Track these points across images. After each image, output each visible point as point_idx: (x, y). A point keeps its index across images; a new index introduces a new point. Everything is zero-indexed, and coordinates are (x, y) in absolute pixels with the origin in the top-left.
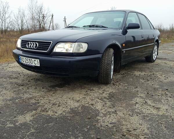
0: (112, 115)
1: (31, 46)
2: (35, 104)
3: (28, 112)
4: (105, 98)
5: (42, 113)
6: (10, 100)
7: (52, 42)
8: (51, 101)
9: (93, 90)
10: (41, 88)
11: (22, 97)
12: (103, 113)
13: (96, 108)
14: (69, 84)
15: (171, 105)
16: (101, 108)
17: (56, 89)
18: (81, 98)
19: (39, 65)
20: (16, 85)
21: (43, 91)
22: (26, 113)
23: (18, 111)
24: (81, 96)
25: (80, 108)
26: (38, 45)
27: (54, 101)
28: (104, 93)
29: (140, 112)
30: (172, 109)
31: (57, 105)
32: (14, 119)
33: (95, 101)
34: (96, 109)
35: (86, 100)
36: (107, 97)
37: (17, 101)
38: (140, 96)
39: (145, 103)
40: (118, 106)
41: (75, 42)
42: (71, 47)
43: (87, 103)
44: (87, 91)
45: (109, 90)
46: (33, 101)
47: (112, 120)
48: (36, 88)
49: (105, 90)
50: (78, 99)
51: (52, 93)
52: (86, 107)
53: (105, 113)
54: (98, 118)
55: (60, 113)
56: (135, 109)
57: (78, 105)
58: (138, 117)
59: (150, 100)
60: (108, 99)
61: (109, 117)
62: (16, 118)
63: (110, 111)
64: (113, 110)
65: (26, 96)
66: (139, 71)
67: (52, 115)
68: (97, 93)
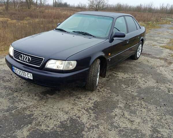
0: (95, 129)
1: (24, 59)
2: (30, 116)
3: (24, 126)
4: (90, 108)
5: (37, 128)
6: (7, 111)
7: (44, 59)
8: (44, 113)
9: (80, 98)
10: (34, 95)
11: (18, 107)
12: (87, 127)
13: (82, 121)
14: (59, 91)
15: (143, 118)
16: (86, 121)
17: (47, 96)
18: (69, 108)
19: (32, 79)
20: (10, 92)
21: (36, 99)
22: (23, 127)
23: (15, 124)
24: (70, 106)
25: (68, 122)
26: (30, 59)
27: (47, 113)
28: (89, 102)
29: (117, 126)
30: (143, 122)
31: (49, 118)
32: (13, 135)
33: (82, 112)
34: (82, 123)
35: (74, 112)
36: (92, 107)
37: (13, 112)
38: (120, 107)
39: (123, 116)
40: (100, 119)
41: (65, 61)
42: (62, 64)
43: (74, 115)
44: (75, 100)
45: (94, 97)
46: (28, 113)
47: (94, 135)
48: (29, 95)
49: (91, 99)
50: (67, 110)
51: (44, 101)
52: (74, 119)
53: (89, 127)
54: (84, 133)
55: (52, 127)
56: (114, 122)
57: (67, 117)
58: (115, 131)
59: (127, 111)
60: (92, 110)
61: (92, 132)
62: (15, 133)
63: (94, 124)
64: (96, 124)
65: (21, 105)
66: (122, 73)
67: (45, 130)
68: (83, 102)
